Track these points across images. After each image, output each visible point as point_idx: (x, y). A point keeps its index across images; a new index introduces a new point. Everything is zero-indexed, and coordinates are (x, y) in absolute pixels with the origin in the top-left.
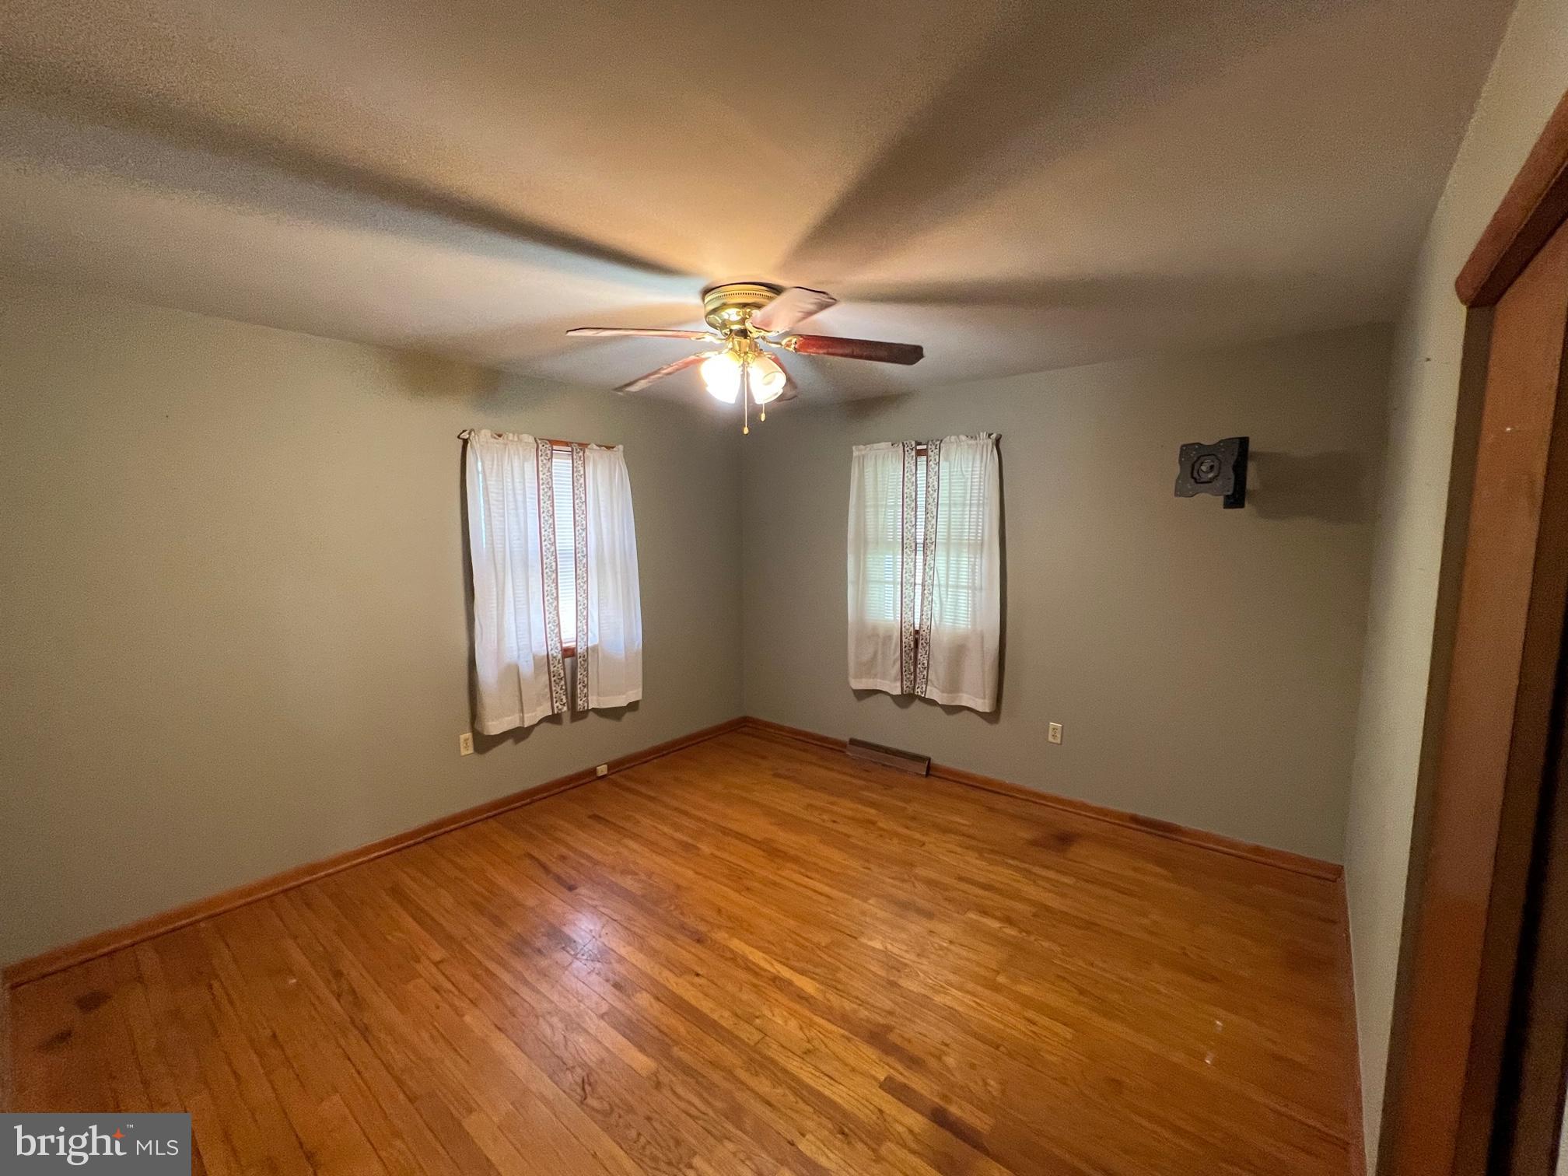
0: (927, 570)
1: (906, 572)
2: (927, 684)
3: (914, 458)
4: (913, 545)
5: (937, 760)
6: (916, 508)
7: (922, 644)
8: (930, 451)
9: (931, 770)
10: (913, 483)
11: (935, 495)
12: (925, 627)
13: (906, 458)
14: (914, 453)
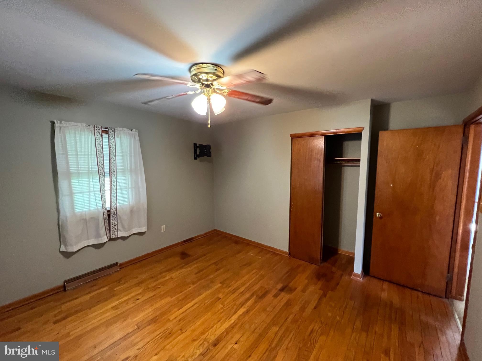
0: (113, 183)
1: (102, 186)
2: (117, 232)
3: (101, 134)
4: (103, 173)
5: (120, 261)
6: (103, 156)
7: (112, 215)
8: (109, 132)
9: (122, 266)
10: (101, 145)
11: (114, 151)
12: (113, 208)
13: (96, 133)
14: (100, 131)
